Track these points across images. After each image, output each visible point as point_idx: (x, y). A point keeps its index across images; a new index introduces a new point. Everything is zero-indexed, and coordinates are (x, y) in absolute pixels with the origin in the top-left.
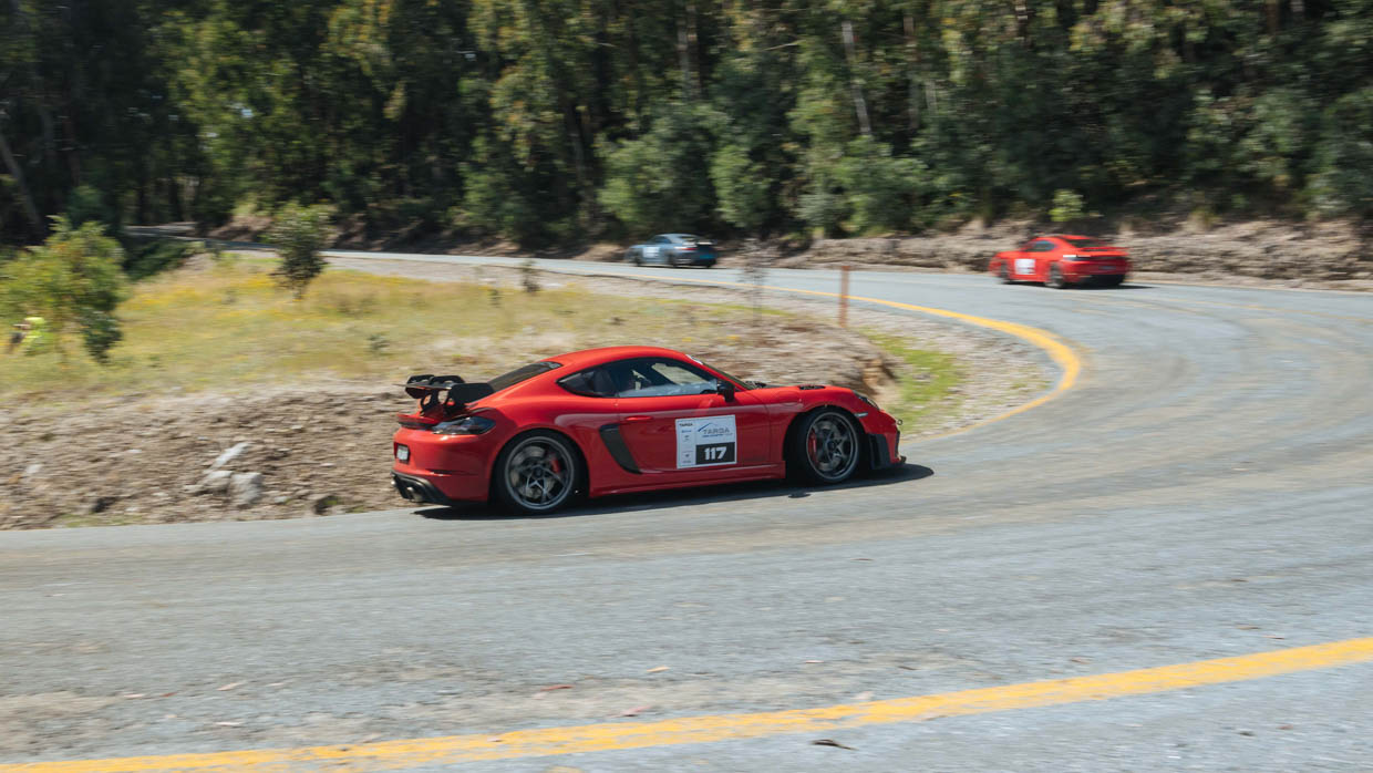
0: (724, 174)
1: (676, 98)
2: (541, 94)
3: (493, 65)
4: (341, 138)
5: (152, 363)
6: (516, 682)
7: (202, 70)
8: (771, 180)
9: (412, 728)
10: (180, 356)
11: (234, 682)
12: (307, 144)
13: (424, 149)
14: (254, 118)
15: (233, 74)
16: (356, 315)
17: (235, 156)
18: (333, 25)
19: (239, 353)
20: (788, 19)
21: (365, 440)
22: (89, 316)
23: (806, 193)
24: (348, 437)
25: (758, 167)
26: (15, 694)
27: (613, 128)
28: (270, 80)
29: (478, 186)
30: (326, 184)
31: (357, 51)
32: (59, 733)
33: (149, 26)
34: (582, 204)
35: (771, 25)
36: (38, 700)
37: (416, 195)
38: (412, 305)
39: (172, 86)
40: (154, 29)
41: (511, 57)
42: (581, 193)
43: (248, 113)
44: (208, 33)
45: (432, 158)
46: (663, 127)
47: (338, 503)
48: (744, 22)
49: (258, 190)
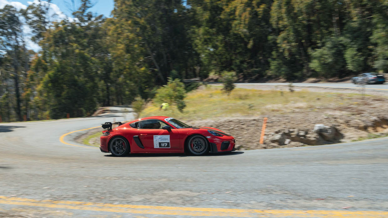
0: (349, 56)
1: (332, 36)
2: (291, 38)
3: (278, 32)
4: (236, 54)
5: (193, 112)
6: (307, 197)
7: (200, 40)
8: (364, 57)
9: (280, 207)
10: (200, 110)
11: (229, 191)
12: (227, 56)
13: (258, 56)
14: (214, 51)
15: (208, 40)
16: (244, 99)
17: (209, 61)
18: (233, 25)
19: (215, 110)
20: (368, 10)
21: (249, 131)
22: (178, 101)
23: (376, 60)
24: (245, 131)
25: (360, 54)
26: (176, 191)
27: (313, 46)
28: (217, 41)
29: (274, 64)
30: (233, 66)
31: (240, 31)
32: (189, 201)
33: (187, 30)
34: (304, 68)
35: (363, 12)
36: (181, 192)
37: (257, 68)
38: (259, 96)
39: (193, 44)
40: (188, 31)
41: (282, 29)
42: (304, 64)
43: (212, 50)
44: (201, 31)
45: (261, 58)
46: (329, 44)
47: (243, 148)
48: (354, 12)
49: (215, 69)
